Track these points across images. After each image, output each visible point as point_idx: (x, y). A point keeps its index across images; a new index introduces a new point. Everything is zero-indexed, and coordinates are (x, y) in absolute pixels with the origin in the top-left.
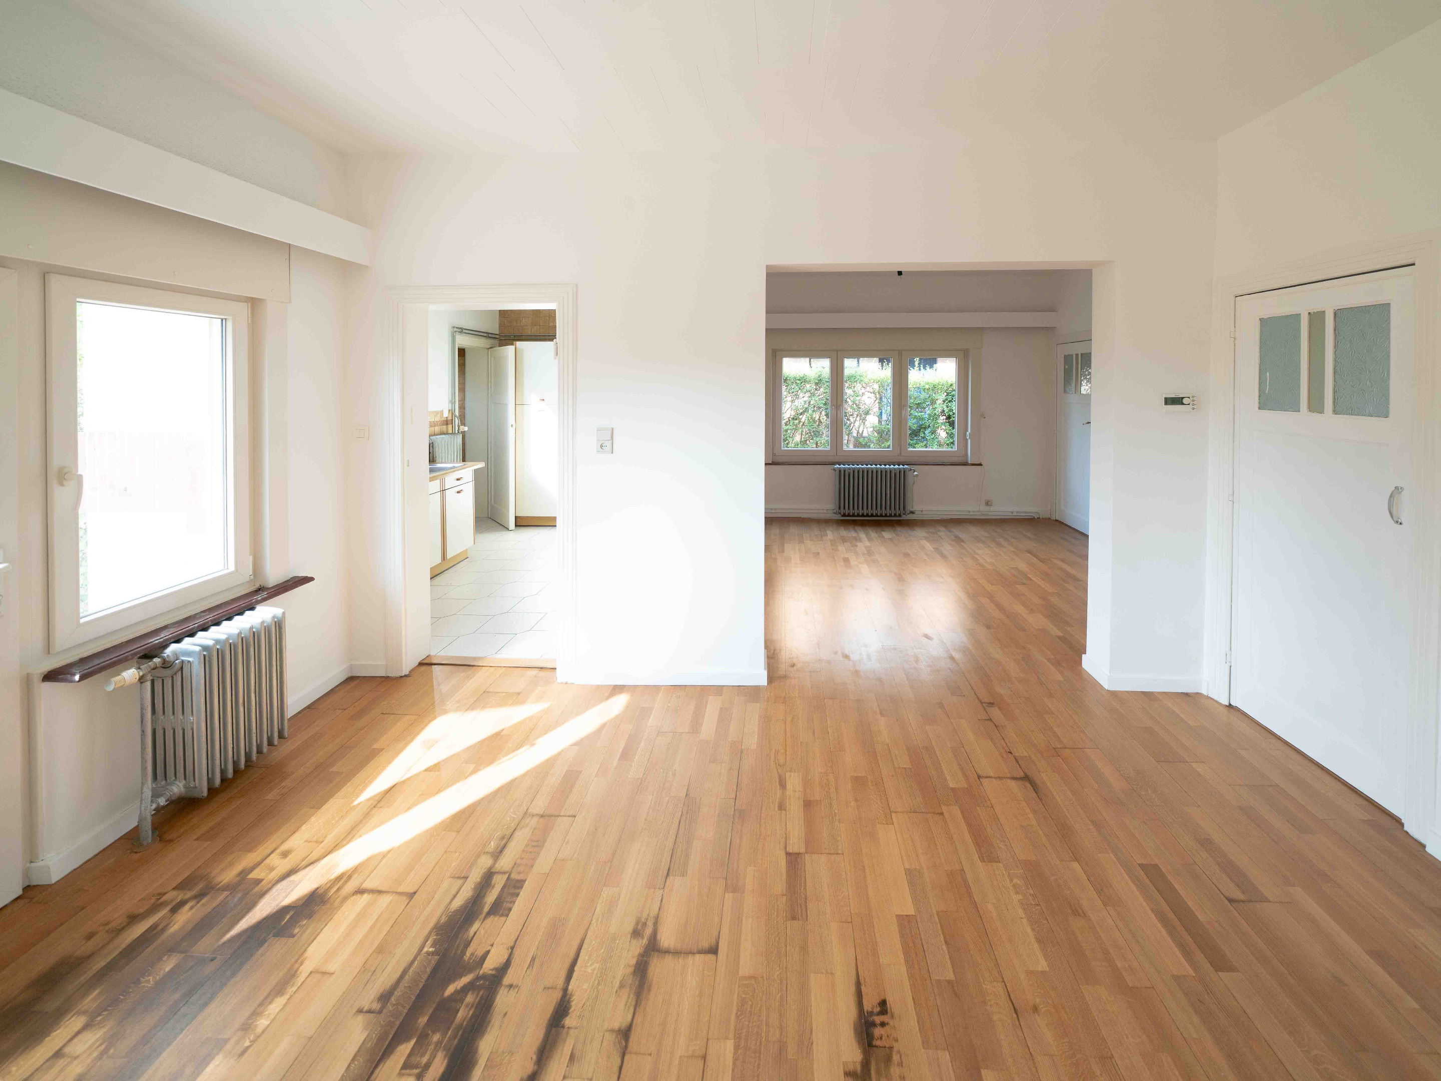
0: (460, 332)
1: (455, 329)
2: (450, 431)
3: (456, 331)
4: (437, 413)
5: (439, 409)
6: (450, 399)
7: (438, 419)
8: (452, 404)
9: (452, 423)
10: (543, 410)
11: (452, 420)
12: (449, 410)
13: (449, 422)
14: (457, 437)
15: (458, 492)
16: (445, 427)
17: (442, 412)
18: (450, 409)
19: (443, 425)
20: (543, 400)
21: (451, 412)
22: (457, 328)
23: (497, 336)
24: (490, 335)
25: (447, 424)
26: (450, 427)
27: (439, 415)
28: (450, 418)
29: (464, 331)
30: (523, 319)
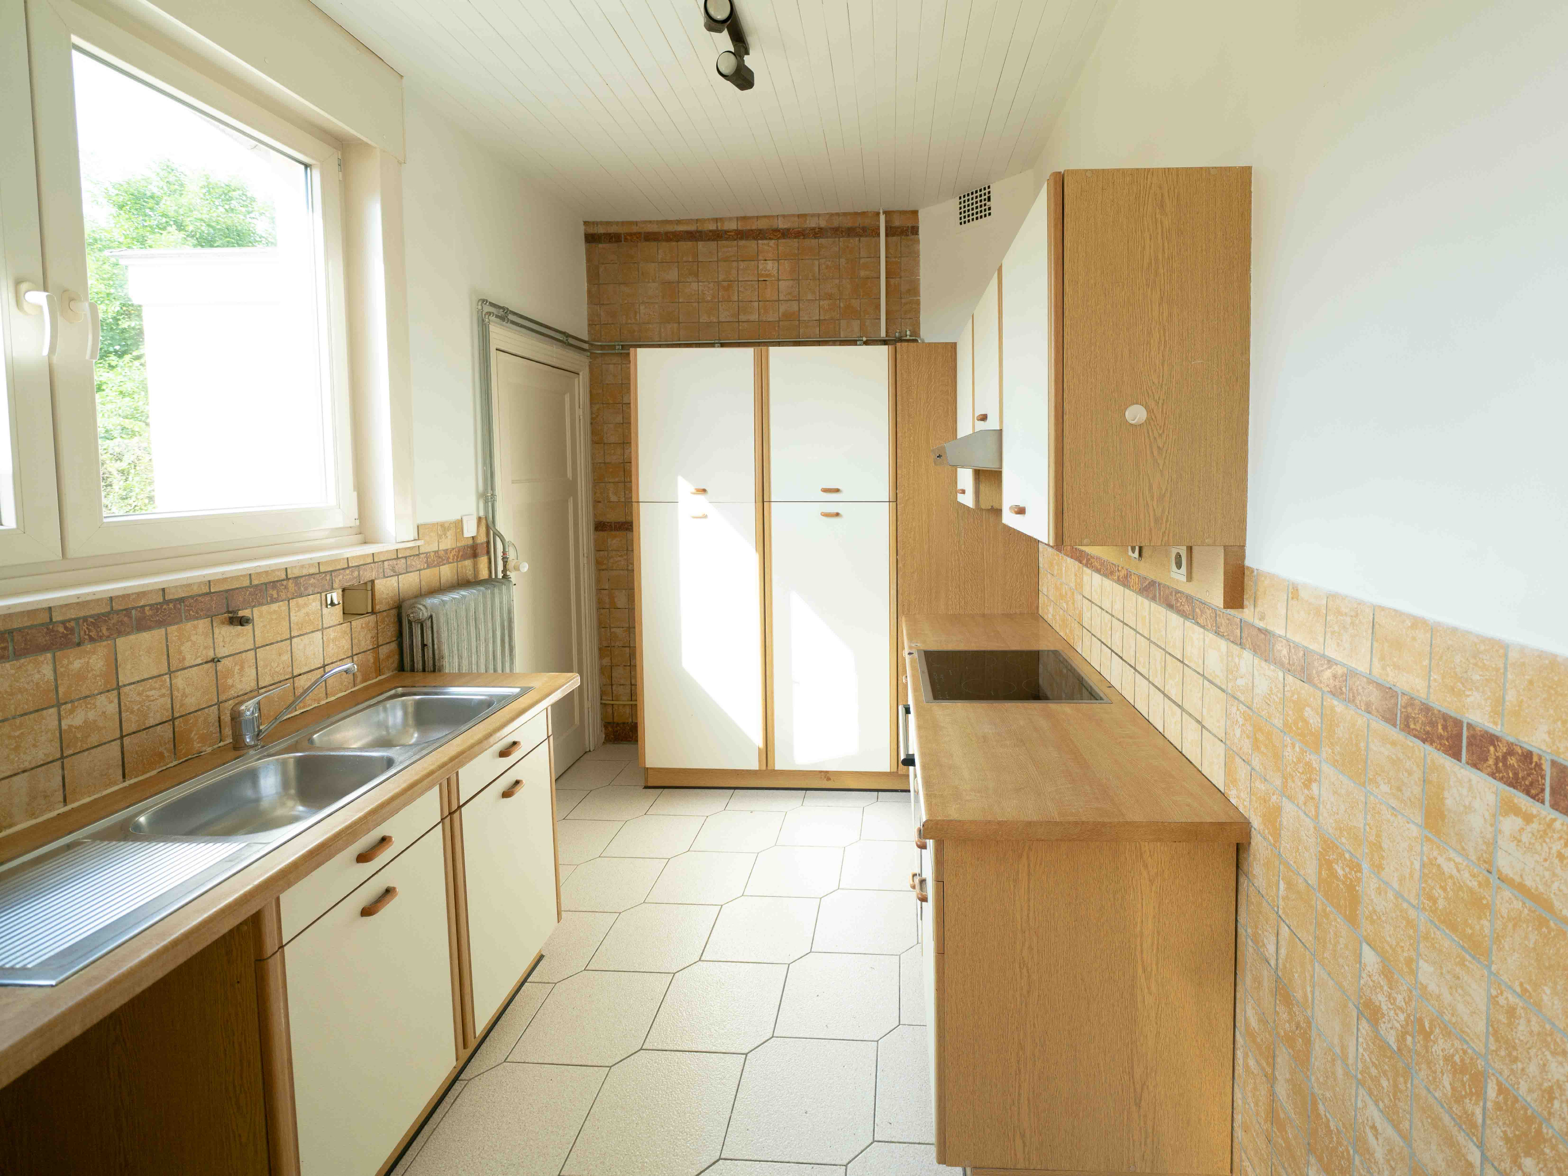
0: (502, 318)
1: (487, 309)
2: (484, 574)
3: (489, 313)
4: (443, 528)
5: (453, 516)
6: (481, 488)
7: (448, 543)
8: (486, 502)
9: (488, 553)
10: (705, 517)
11: (488, 543)
12: (479, 519)
13: (479, 551)
14: (501, 590)
15: (507, 794)
16: (468, 563)
17: (459, 525)
18: (482, 514)
19: (464, 558)
20: (704, 491)
21: (484, 522)
22: (492, 304)
23: (586, 346)
24: (571, 341)
25: (475, 555)
26: (483, 561)
27: (450, 534)
28: (482, 539)
29: (511, 317)
30: (642, 307)
